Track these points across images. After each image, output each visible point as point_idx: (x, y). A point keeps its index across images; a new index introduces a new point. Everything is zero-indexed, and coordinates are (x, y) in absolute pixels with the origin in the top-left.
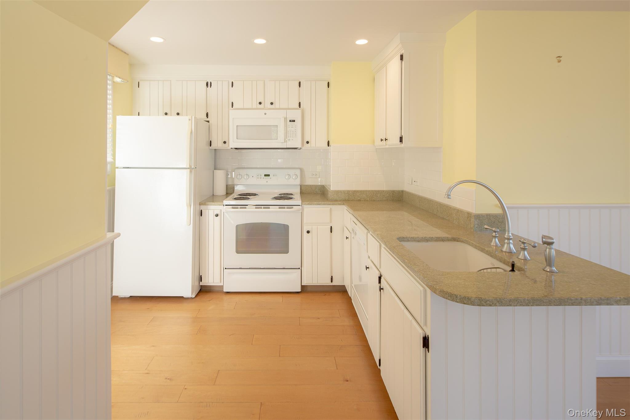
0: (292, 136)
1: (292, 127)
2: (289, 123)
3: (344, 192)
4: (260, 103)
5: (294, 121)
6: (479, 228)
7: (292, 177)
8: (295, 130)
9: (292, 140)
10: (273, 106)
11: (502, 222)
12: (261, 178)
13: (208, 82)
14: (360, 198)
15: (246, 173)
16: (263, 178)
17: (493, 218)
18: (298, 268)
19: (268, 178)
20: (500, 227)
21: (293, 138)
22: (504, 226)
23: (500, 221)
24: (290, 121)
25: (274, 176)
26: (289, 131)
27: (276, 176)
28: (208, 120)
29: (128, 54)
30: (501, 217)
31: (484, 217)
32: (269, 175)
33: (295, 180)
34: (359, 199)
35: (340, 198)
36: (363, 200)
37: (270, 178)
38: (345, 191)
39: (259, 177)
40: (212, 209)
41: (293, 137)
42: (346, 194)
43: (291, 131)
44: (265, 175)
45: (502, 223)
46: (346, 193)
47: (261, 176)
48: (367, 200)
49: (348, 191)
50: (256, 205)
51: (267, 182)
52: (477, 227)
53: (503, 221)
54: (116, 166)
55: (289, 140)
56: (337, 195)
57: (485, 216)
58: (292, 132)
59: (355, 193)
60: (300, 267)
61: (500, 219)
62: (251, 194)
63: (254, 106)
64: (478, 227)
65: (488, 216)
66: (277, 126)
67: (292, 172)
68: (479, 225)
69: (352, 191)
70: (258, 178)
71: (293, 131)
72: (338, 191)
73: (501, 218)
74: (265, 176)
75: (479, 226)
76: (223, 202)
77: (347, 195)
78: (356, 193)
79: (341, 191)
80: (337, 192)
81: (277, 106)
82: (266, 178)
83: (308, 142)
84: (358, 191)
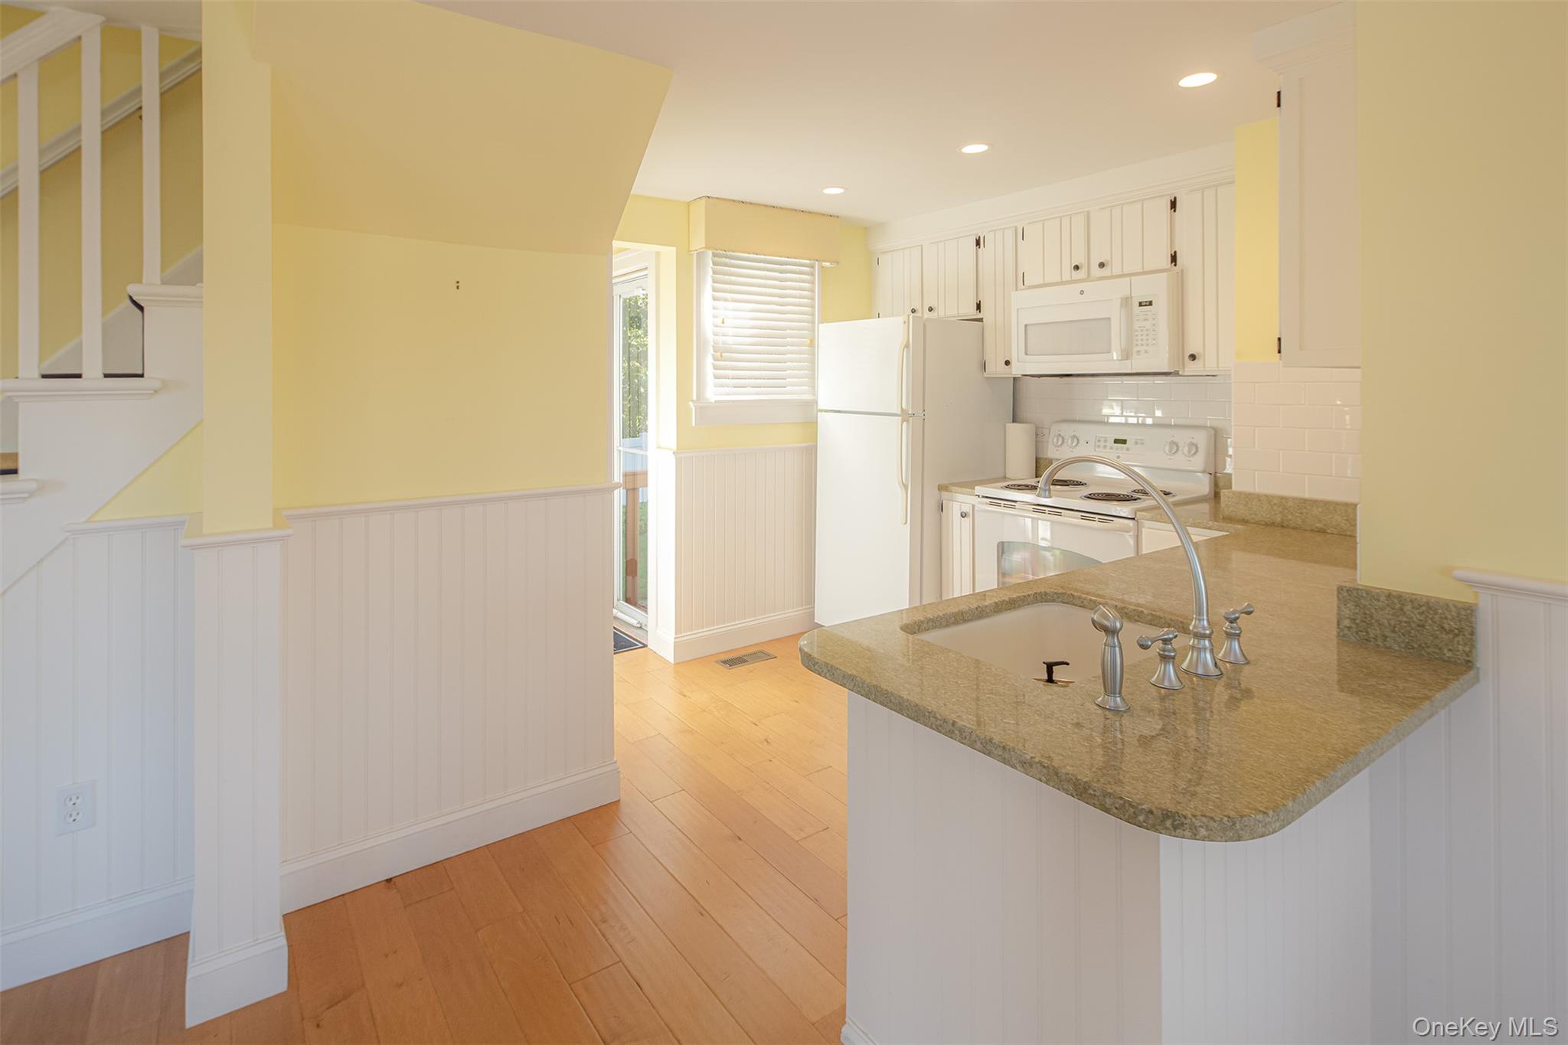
0: (1144, 342)
1: (1145, 320)
2: (1137, 309)
3: (1269, 498)
4: (1077, 268)
5: (1150, 304)
6: (1357, 633)
7: (1183, 450)
8: (1154, 325)
9: (1146, 352)
10: (1105, 272)
11: (1456, 631)
12: (1105, 447)
13: (979, 237)
14: (1324, 525)
15: (1075, 433)
16: (1111, 448)
17: (1416, 612)
19: (1122, 449)
20: (1450, 650)
21: (1147, 348)
22: (1467, 649)
23: (1447, 627)
24: (1141, 304)
25: (1136, 443)
26: (1137, 331)
27: (1142, 444)
28: (979, 316)
29: (837, 217)
30: (1455, 614)
31: (1379, 601)
32: (1126, 440)
33: (1191, 459)
34: (1319, 525)
35: (1256, 515)
36: (1335, 532)
37: (1128, 449)
38: (1273, 497)
39: (1102, 444)
40: (961, 501)
41: (1147, 345)
42: (1275, 507)
43: (1142, 331)
44: (1117, 441)
45: (1457, 635)
46: (1275, 504)
47: (1105, 441)
48: (1348, 533)
49: (1282, 498)
50: (1038, 505)
51: (1118, 457)
52: (1349, 628)
53: (1461, 630)
54: (819, 408)
55: (1138, 352)
56: (1245, 505)
57: (1382, 598)
58: (1145, 333)
59: (1305, 508)
61: (1446, 618)
62: (1070, 481)
63: (1066, 277)
64: (1355, 629)
65: (1396, 601)
66: (1109, 319)
67: (1183, 437)
68: (1357, 622)
69: (1295, 499)
70: (1099, 446)
71: (1147, 330)
72: (1250, 494)
73: (1449, 617)
74: (1115, 442)
75: (1357, 624)
76: (974, 489)
77: (1280, 509)
78: (1308, 507)
79: (1258, 497)
80: (1248, 497)
81: (1117, 271)
82: (1117, 449)
83: (1193, 357)
84: (1315, 503)
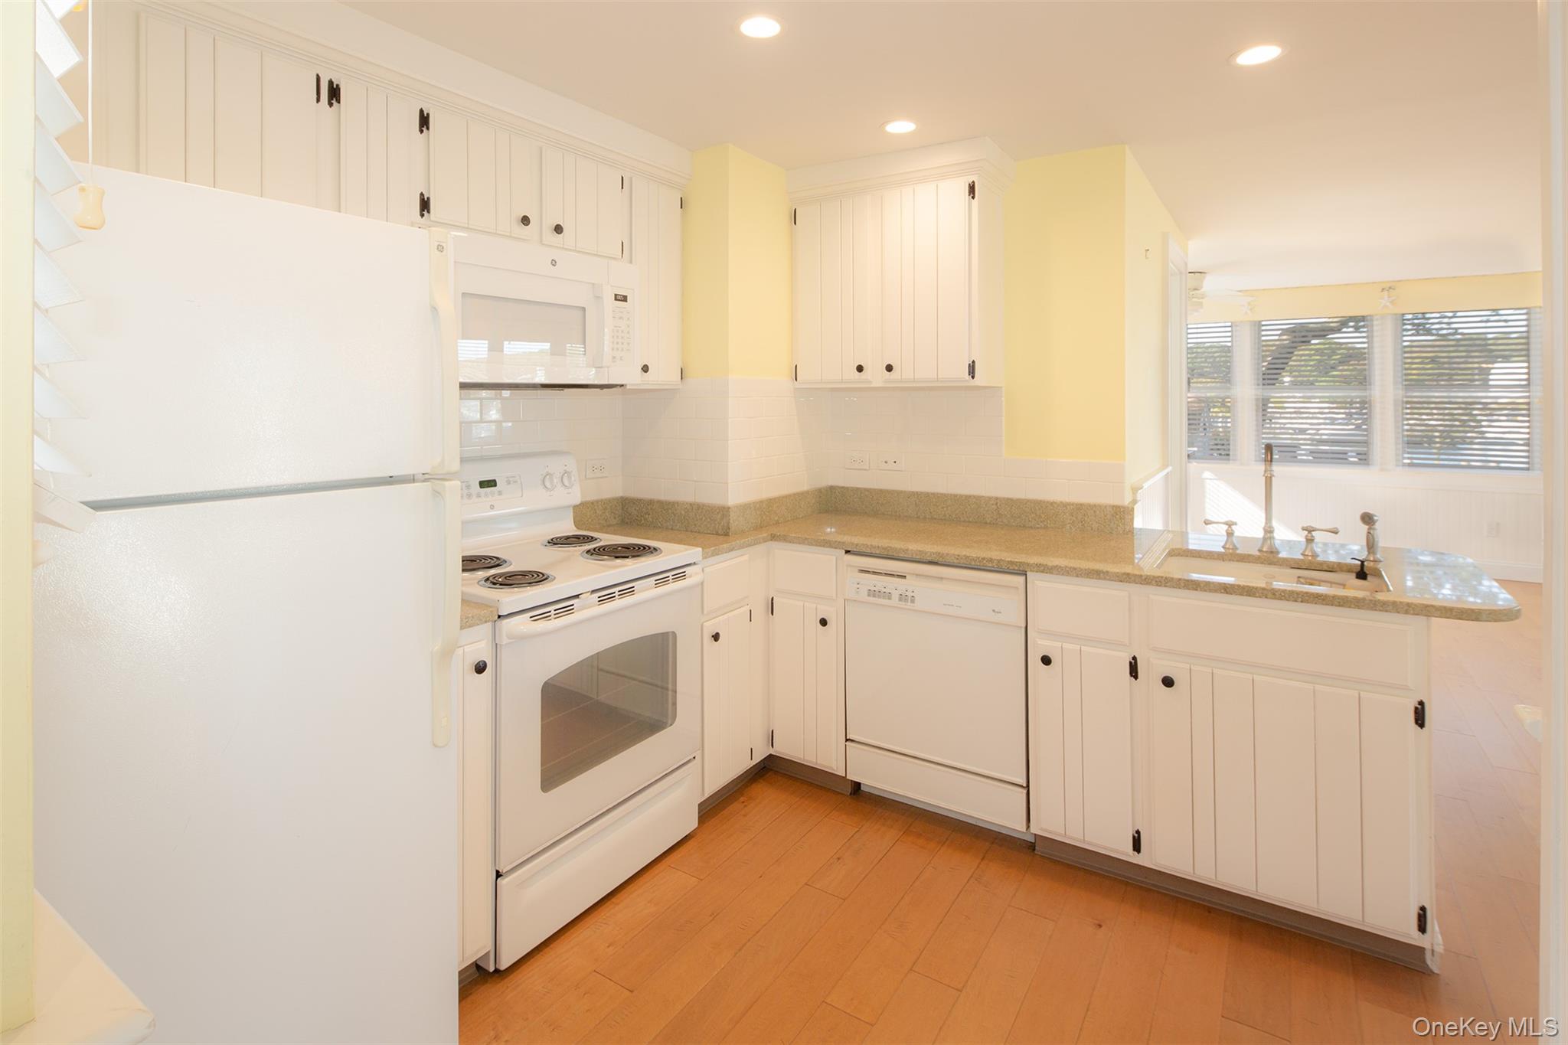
0: (620, 346)
1: (620, 318)
2: (613, 303)
4: (526, 220)
5: (625, 299)
7: (562, 482)
9: (621, 358)
10: (559, 240)
12: (471, 496)
16: (479, 495)
18: (692, 757)
19: (492, 494)
21: (622, 354)
24: (616, 298)
25: (509, 483)
27: (515, 482)
32: (495, 481)
33: (571, 490)
37: (500, 493)
39: (466, 491)
41: (623, 350)
43: (617, 331)
44: (483, 484)
47: (470, 487)
51: (492, 507)
55: (614, 357)
58: (620, 335)
60: (698, 755)
63: (507, 230)
66: (584, 308)
67: (557, 466)
70: (463, 496)
71: (622, 332)
74: (482, 487)
76: (493, 604)
81: (570, 242)
82: (486, 495)
83: (646, 368)
